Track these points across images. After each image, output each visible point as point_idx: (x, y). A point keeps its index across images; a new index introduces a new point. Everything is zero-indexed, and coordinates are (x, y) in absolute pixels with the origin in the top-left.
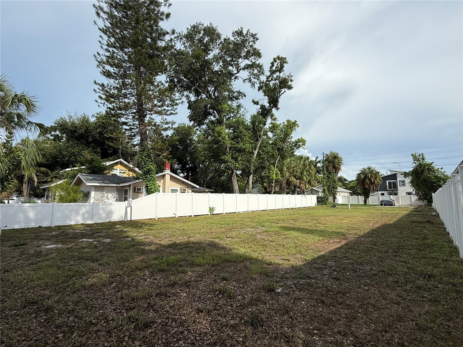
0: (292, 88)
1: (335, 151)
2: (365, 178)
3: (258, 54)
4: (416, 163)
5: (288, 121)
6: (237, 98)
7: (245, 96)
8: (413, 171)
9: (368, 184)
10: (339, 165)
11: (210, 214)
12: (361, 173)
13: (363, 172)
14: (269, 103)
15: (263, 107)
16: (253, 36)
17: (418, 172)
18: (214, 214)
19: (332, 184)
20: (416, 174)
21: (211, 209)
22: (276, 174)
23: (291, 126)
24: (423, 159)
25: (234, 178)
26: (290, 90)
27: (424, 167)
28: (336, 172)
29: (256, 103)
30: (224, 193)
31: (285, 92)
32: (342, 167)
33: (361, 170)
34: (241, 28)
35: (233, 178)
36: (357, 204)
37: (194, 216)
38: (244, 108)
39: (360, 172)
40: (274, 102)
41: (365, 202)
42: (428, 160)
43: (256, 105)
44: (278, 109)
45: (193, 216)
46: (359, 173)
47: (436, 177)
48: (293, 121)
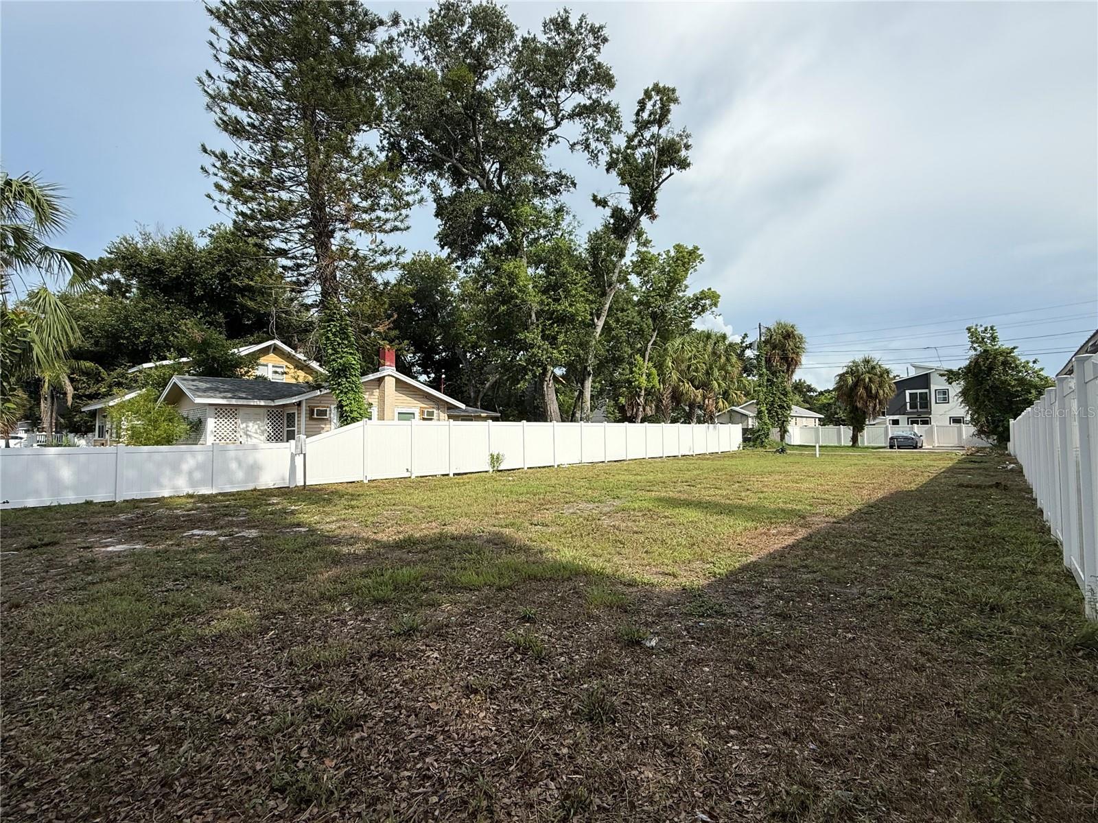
0: (689, 165)
1: (788, 320)
2: (856, 385)
3: (605, 78)
4: (975, 349)
5: (678, 248)
6: (555, 191)
7: (574, 185)
8: (968, 368)
9: (862, 398)
10: (797, 354)
11: (491, 470)
12: (847, 373)
13: (853, 371)
14: (633, 202)
15: (617, 213)
16: (595, 31)
17: (981, 370)
18: (501, 471)
19: (779, 398)
20: (975, 375)
21: (495, 459)
22: (649, 375)
23: (685, 259)
24: (993, 339)
25: (548, 384)
26: (683, 170)
27: (995, 358)
28: (788, 370)
29: (602, 203)
30: (525, 421)
31: (671, 174)
32: (804, 359)
33: (848, 367)
34: (565, 10)
35: (545, 386)
36: (836, 444)
37: (454, 474)
38: (571, 216)
39: (845, 370)
40: (645, 200)
41: (855, 439)
42: (1004, 343)
43: (600, 208)
44: (654, 217)
45: (451, 475)
46: (841, 372)
47: (1022, 381)
48: (690, 248)
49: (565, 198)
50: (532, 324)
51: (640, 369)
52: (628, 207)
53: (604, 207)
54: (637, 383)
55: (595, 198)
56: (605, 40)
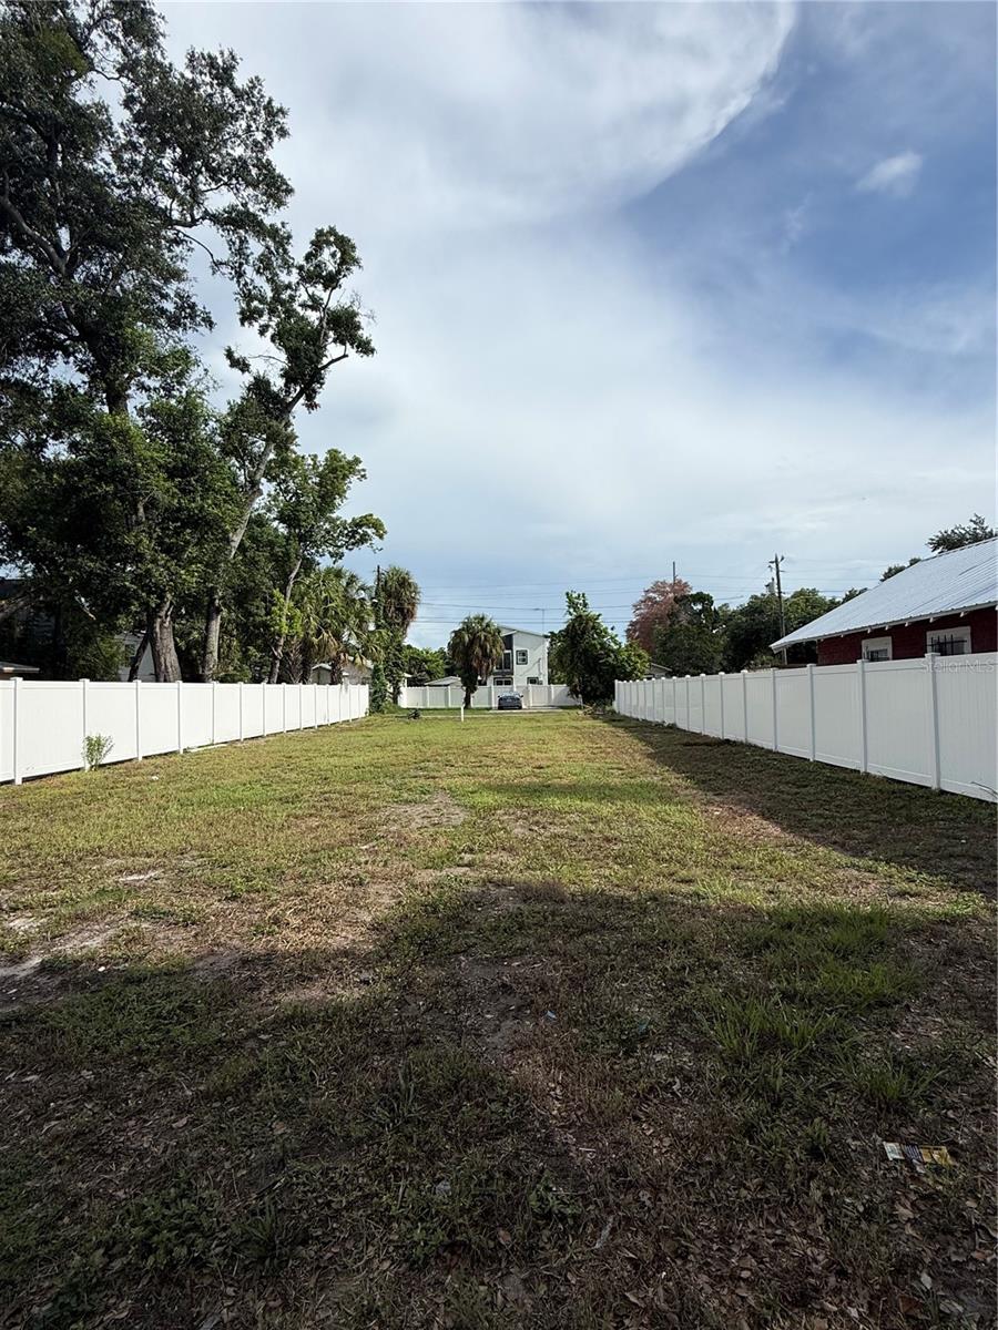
0: (372, 351)
1: (404, 566)
2: (472, 642)
3: (275, 188)
4: (571, 614)
5: (334, 455)
8: (567, 630)
9: (478, 657)
10: (413, 605)
11: (88, 766)
12: (463, 629)
13: (467, 627)
14: (286, 375)
15: (260, 385)
17: (576, 633)
18: (104, 765)
19: (394, 655)
20: (572, 638)
21: (94, 746)
22: (290, 618)
23: (338, 472)
24: (585, 605)
25: (163, 622)
26: (365, 356)
27: (587, 623)
28: (403, 623)
29: (240, 364)
31: (345, 356)
32: (420, 611)
33: (464, 623)
36: (444, 707)
37: (25, 780)
39: (460, 626)
40: (306, 373)
41: (467, 701)
42: (592, 611)
44: (311, 406)
45: (19, 781)
46: (457, 629)
47: (603, 645)
48: (350, 458)
49: (190, 338)
50: (138, 523)
51: (280, 610)
52: (278, 383)
53: (243, 371)
54: (277, 628)
55: (229, 354)
56: (283, 133)
